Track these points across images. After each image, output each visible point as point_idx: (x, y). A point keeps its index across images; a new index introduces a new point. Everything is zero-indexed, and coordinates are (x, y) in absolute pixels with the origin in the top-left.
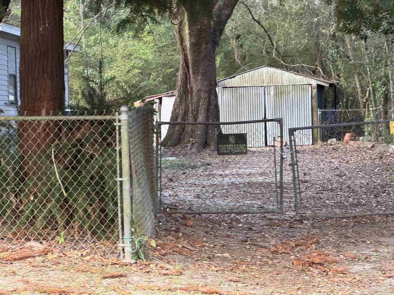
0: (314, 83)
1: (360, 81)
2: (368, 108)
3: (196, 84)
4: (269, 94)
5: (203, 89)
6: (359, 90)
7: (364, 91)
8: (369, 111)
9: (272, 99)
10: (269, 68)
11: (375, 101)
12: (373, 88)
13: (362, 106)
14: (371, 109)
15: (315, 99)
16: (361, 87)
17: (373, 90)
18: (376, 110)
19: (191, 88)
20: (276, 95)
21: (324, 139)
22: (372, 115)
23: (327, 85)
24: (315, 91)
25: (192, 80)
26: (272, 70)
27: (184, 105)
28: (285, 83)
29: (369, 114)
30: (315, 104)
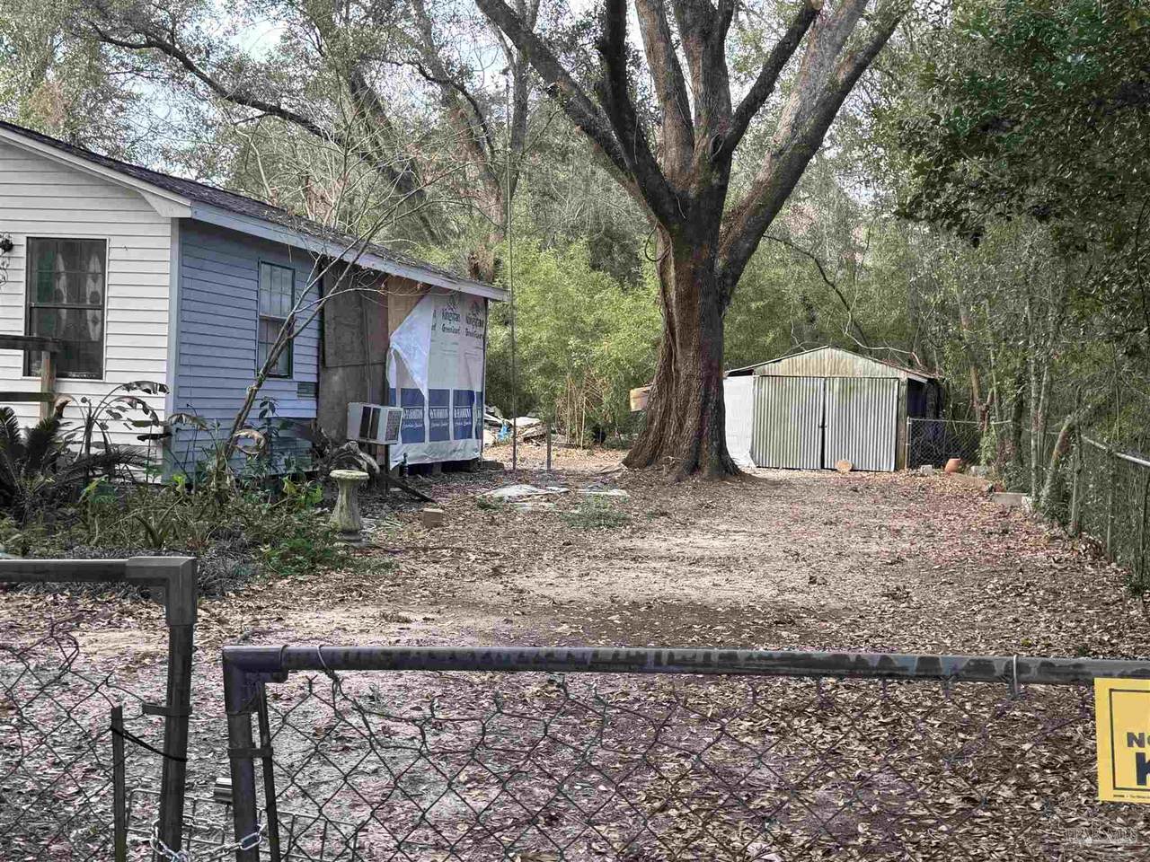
0: (903, 376)
1: (978, 378)
2: (989, 422)
3: (687, 366)
4: (831, 389)
5: (697, 374)
6: (976, 391)
7: (983, 395)
8: (988, 424)
9: (836, 397)
10: (834, 351)
11: (1001, 412)
12: (998, 389)
13: (978, 417)
14: (993, 423)
15: (904, 401)
16: (979, 386)
17: (999, 393)
18: (1002, 426)
19: (677, 371)
20: (842, 391)
21: (914, 465)
22: (994, 433)
23: (924, 381)
24: (904, 389)
25: (679, 357)
26: (839, 353)
27: (664, 401)
28: (858, 374)
29: (988, 431)
30: (904, 409)
